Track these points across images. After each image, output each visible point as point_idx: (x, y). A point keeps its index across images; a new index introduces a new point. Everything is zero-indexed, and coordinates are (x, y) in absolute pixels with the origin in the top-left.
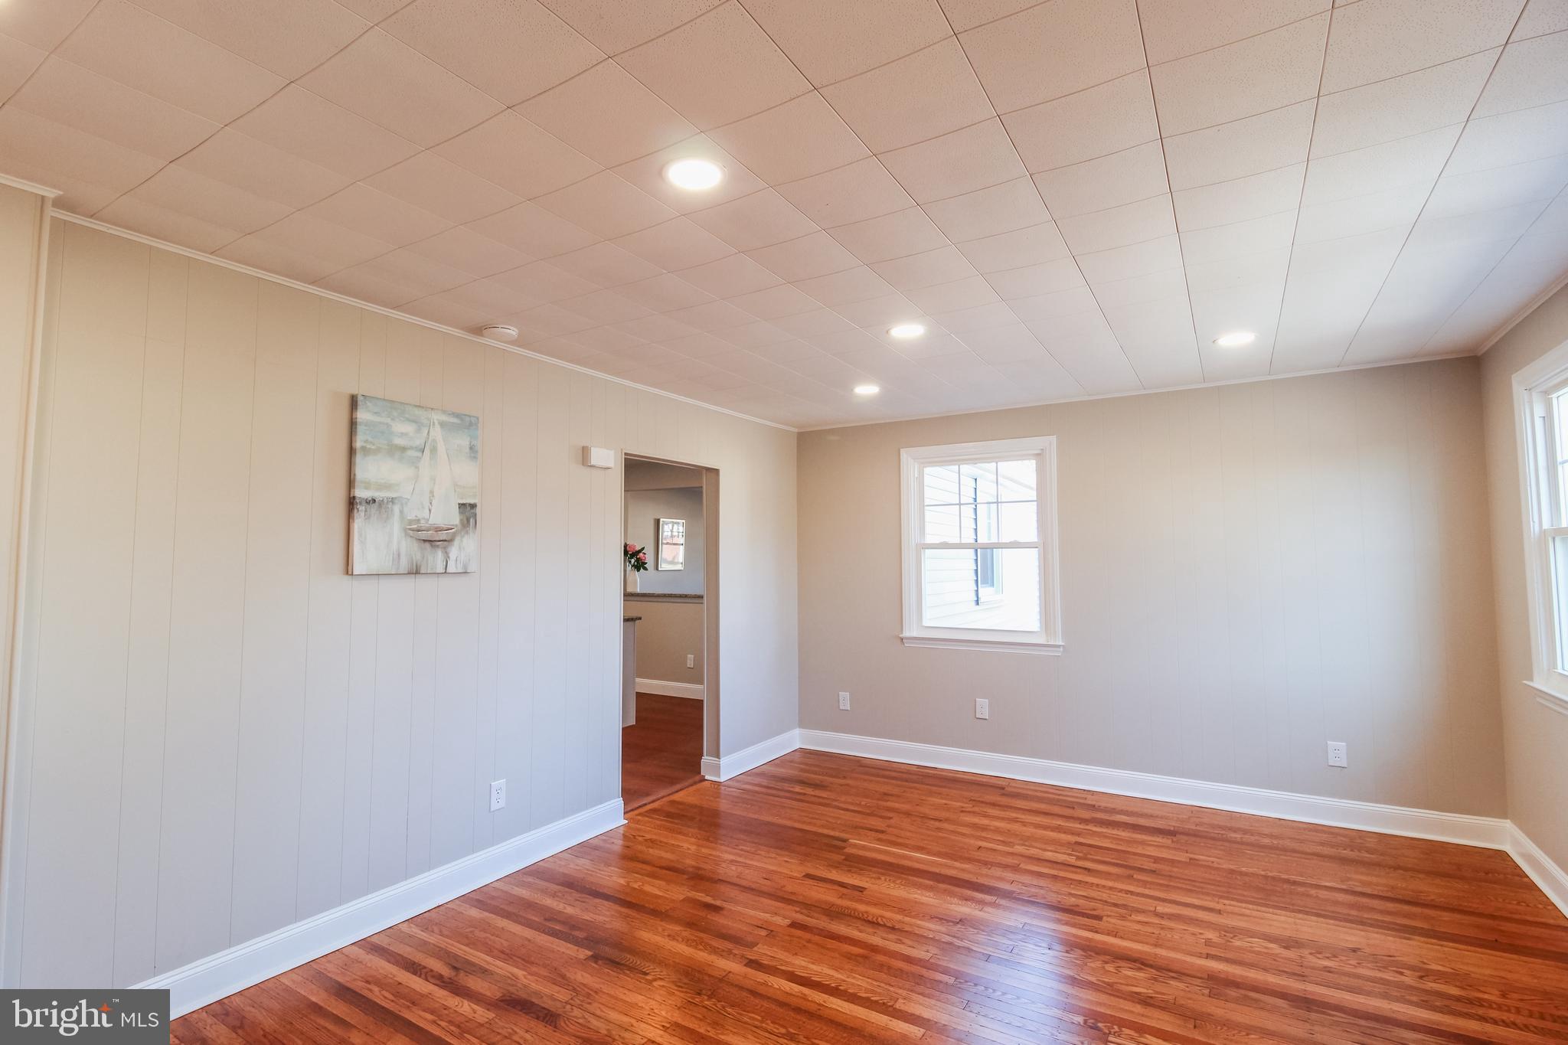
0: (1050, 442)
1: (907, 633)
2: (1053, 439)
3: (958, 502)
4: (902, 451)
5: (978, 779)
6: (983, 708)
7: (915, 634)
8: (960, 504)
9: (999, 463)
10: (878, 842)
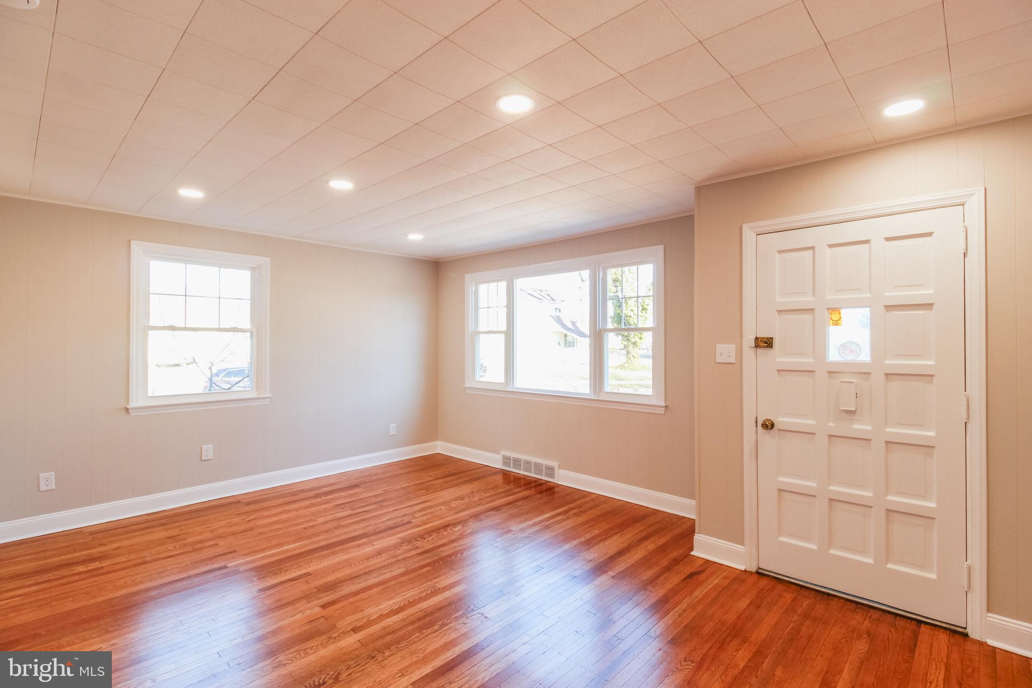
0: (265, 261)
1: (133, 404)
2: (268, 259)
3: (184, 294)
4: (134, 244)
5: (211, 504)
6: (208, 451)
7: (141, 403)
8: (186, 296)
9: (221, 269)
10: (244, 557)
